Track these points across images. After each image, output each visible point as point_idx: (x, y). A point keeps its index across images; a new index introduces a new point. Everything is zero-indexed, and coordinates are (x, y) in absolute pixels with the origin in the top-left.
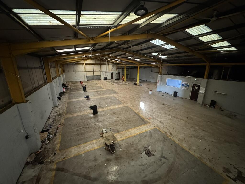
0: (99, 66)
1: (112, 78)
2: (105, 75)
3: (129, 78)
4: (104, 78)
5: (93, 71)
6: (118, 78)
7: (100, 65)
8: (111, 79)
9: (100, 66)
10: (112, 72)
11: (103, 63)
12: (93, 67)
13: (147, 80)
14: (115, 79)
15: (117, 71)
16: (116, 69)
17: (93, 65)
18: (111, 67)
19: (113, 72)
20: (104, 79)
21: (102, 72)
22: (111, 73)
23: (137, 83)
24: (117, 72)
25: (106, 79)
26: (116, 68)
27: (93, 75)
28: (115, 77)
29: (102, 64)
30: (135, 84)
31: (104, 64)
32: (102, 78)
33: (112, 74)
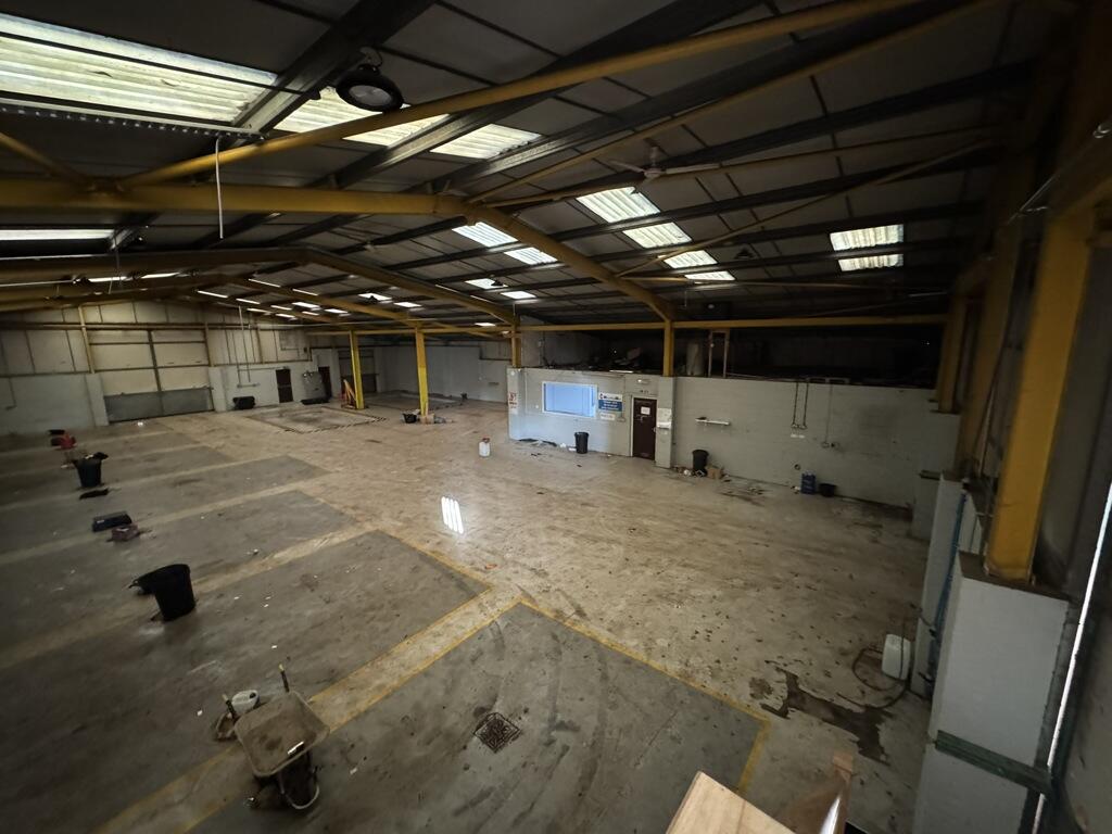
0: (198, 336)
1: (285, 395)
2: (239, 386)
3: (379, 389)
4: (235, 400)
5: (155, 368)
6: (321, 394)
7: (199, 333)
8: (278, 403)
9: (202, 339)
10: (281, 366)
11: (218, 319)
12: (151, 343)
13: (464, 396)
14: (306, 402)
15: (309, 363)
16: (305, 350)
17: (149, 330)
18: (270, 339)
19: (289, 365)
20: (233, 404)
21: (215, 372)
22: (277, 371)
23: (420, 413)
24: (312, 367)
25: (245, 404)
26: (302, 345)
27: (153, 388)
28: (298, 389)
29: (214, 327)
30: (411, 419)
31: (225, 327)
32: (221, 399)
33: (283, 377)
